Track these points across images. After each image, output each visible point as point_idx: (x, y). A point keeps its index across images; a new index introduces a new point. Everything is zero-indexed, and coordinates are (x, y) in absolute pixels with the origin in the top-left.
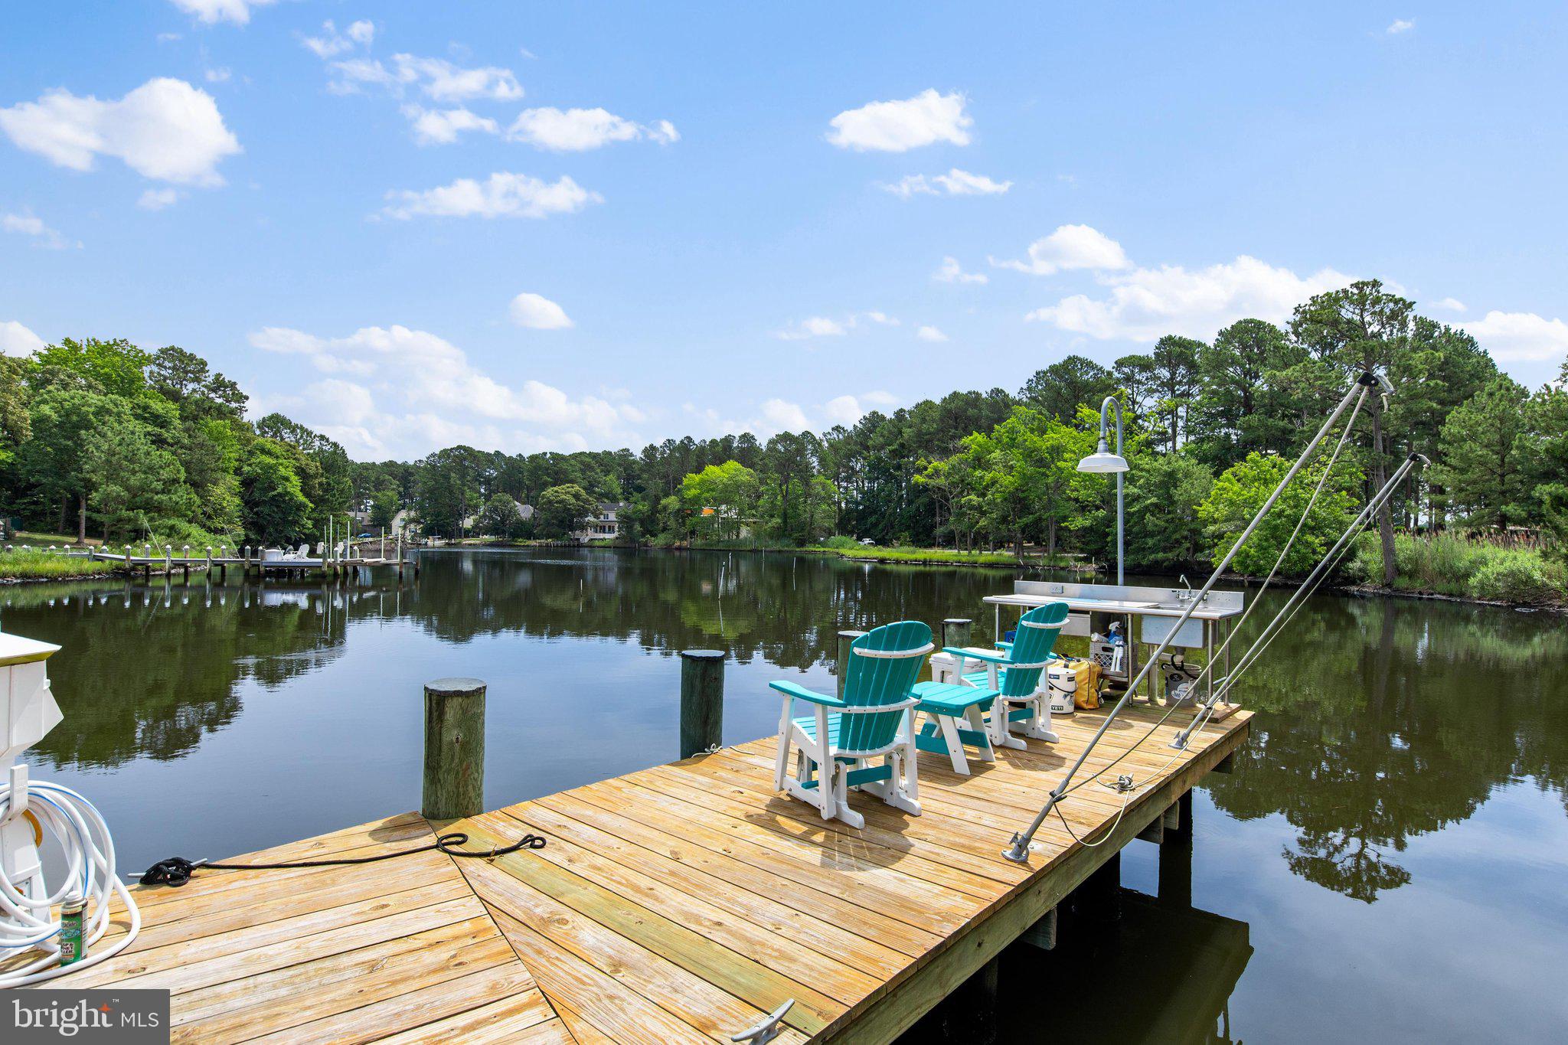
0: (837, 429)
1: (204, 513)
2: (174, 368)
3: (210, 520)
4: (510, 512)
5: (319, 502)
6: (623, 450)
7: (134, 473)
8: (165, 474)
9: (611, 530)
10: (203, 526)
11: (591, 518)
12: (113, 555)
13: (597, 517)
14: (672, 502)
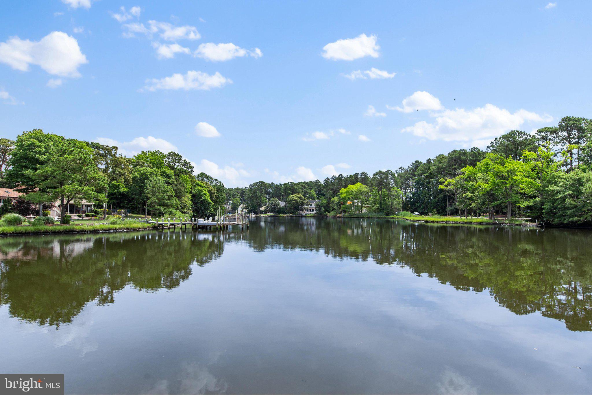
0: (401, 168)
1: (181, 207)
2: (172, 159)
3: (182, 209)
4: (277, 204)
5: (215, 202)
6: (316, 181)
7: (159, 193)
8: (169, 194)
9: (313, 210)
10: (180, 211)
11: (305, 206)
12: (153, 221)
13: (308, 205)
14: (336, 199)
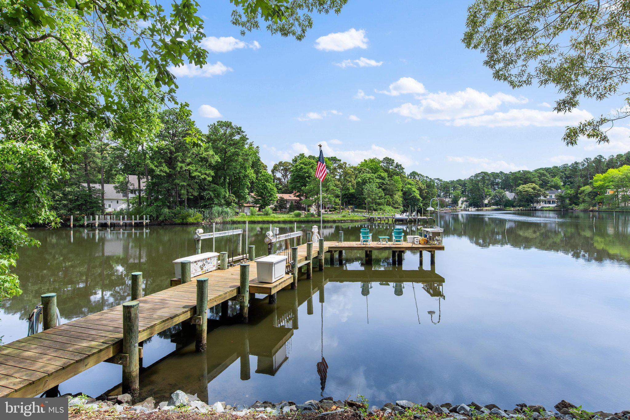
2: (387, 163)
4: (503, 196)
5: (425, 198)
9: (553, 202)
11: (542, 198)
13: (545, 197)
14: (588, 189)
